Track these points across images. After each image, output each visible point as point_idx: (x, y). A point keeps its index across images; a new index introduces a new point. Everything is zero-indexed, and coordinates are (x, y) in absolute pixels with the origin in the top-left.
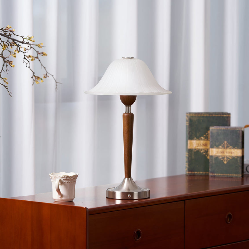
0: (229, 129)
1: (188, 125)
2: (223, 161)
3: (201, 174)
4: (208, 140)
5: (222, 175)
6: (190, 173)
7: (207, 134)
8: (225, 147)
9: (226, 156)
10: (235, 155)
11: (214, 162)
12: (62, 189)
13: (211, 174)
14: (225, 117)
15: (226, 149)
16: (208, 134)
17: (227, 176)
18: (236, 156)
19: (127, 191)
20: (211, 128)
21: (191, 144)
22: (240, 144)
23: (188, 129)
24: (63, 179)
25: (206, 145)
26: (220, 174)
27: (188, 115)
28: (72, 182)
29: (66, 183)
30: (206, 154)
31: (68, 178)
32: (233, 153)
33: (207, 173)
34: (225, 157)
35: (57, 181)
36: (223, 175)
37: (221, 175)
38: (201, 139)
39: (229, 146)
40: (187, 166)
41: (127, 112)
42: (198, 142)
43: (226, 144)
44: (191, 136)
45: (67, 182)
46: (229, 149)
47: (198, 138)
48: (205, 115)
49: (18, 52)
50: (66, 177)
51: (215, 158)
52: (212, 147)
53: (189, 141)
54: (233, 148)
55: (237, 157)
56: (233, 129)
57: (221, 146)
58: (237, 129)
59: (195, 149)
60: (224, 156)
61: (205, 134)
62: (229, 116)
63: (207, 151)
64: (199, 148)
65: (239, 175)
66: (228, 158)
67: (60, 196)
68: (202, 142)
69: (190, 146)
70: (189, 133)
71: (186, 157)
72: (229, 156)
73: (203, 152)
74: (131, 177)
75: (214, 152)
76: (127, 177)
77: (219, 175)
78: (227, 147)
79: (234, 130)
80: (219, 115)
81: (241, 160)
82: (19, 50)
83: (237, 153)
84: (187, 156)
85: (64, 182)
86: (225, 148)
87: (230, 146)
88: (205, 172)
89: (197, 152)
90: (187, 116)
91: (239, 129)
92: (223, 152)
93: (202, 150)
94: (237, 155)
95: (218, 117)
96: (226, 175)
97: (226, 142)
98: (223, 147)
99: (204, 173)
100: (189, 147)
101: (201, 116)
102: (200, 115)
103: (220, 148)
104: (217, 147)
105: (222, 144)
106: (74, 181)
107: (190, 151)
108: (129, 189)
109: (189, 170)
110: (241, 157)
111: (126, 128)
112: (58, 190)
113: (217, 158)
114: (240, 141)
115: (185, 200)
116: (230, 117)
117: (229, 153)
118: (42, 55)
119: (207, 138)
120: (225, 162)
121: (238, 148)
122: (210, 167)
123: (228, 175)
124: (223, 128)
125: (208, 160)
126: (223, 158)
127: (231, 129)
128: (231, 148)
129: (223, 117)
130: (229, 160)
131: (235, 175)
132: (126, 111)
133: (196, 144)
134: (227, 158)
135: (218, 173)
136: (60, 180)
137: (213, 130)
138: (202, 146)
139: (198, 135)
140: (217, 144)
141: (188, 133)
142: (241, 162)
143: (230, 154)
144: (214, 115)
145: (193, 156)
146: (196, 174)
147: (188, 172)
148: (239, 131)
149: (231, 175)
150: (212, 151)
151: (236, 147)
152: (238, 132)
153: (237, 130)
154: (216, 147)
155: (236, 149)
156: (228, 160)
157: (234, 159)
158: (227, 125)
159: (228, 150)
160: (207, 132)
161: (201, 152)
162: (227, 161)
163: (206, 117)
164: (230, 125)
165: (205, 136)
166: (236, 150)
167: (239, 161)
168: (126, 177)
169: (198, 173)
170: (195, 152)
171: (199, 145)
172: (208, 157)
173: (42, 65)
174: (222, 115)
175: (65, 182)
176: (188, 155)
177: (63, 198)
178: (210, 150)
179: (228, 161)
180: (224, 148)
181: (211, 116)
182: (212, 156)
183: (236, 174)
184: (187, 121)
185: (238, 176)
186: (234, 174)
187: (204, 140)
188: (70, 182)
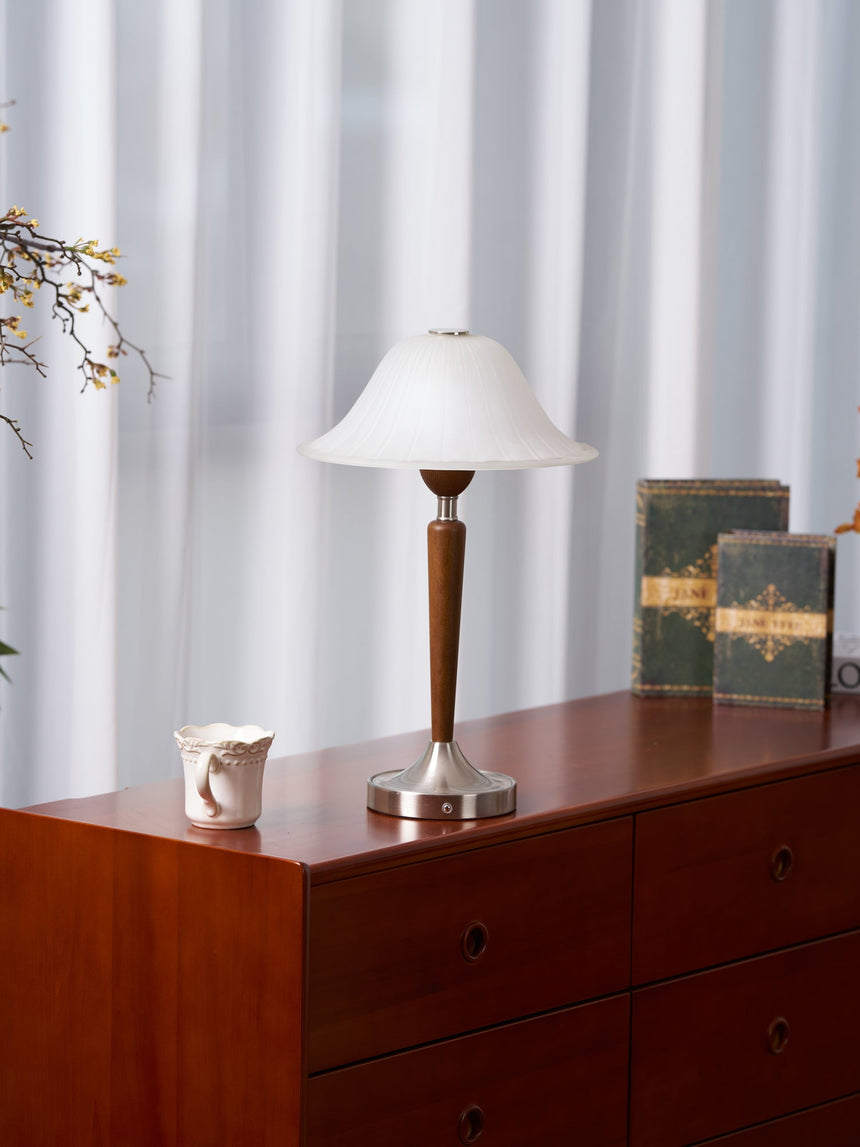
0: (784, 543)
1: (643, 524)
2: (763, 652)
3: (687, 692)
4: (710, 577)
5: (757, 698)
6: (647, 687)
7: (707, 555)
8: (767, 605)
9: (773, 637)
10: (804, 634)
11: (729, 653)
12: (219, 789)
13: (720, 696)
14: (770, 499)
15: (774, 610)
16: (710, 558)
17: (775, 703)
18: (806, 638)
19: (437, 792)
20: (723, 539)
21: (653, 590)
22: (822, 596)
23: (643, 540)
24: (224, 752)
25: (703, 594)
26: (749, 697)
27: (645, 491)
28: (251, 763)
29: (233, 767)
30: (703, 625)
31: (241, 752)
32: (797, 624)
33: (706, 688)
34: (770, 638)
35: (203, 760)
36: (760, 701)
37: (752, 701)
38: (687, 574)
39: (782, 602)
40: (638, 665)
41: (443, 518)
42: (675, 583)
43: (775, 595)
44: (652, 563)
45: (236, 762)
46: (784, 611)
47: (678, 570)
48: (703, 493)
49: (40, 283)
50: (231, 746)
51: (733, 642)
52: (724, 603)
53: (645, 581)
54: (796, 611)
55: (812, 640)
56: (798, 545)
57: (756, 601)
58: (813, 545)
59: (666, 608)
60: (767, 635)
61: (701, 556)
62: (786, 494)
63: (706, 616)
64: (679, 603)
65: (814, 701)
66: (781, 644)
67: (210, 812)
68: (690, 584)
69: (651, 595)
70: (646, 554)
71: (636, 633)
72: (783, 636)
73: (692, 620)
74: (454, 739)
75: (731, 620)
76: (441, 741)
77: (745, 700)
78: (777, 605)
79: (800, 548)
80: (751, 493)
81: (824, 650)
82: (41, 278)
83: (811, 625)
84: (639, 630)
85: (227, 762)
86: (771, 608)
87: (786, 602)
88: (697, 684)
89: (674, 617)
90: (641, 495)
91: (819, 545)
92: (761, 623)
93: (688, 610)
94: (810, 634)
95: (746, 497)
96: (771, 699)
97: (772, 588)
98: (764, 604)
99: (696, 688)
100: (645, 601)
101: (688, 495)
102: (684, 492)
103: (752, 608)
104: (743, 603)
105: (760, 593)
106: (259, 759)
107: (648, 615)
108: (444, 785)
109: (645, 678)
110: (822, 640)
111: (439, 574)
112: (206, 793)
113: (740, 641)
114: (823, 585)
115: (634, 814)
116: (787, 500)
117: (783, 624)
118: (110, 284)
119: (706, 571)
120: (769, 657)
121: (814, 610)
122: (716, 670)
123: (779, 699)
124: (763, 538)
125: (710, 646)
126: (763, 642)
127: (791, 544)
128: (789, 610)
129: (764, 499)
130: (781, 648)
131: (800, 701)
132: (440, 515)
133: (669, 591)
134: (777, 642)
135: (746, 693)
136: (214, 758)
137: (727, 545)
138: (691, 597)
139: (677, 558)
140: (742, 594)
141: (642, 551)
142: (824, 657)
143: (786, 631)
144: (732, 493)
145: (659, 633)
146: (669, 691)
147: (639, 687)
148: (820, 550)
149: (787, 700)
150: (725, 618)
151: (807, 607)
152: (816, 554)
153: (814, 549)
154: (739, 603)
155: (806, 611)
156: (777, 648)
157: (800, 646)
158: (775, 528)
159: (780, 616)
160: (708, 550)
161: (685, 620)
162: (776, 653)
163: (708, 498)
164: (785, 528)
165: (700, 562)
166: (807, 616)
167: (817, 653)
168: (435, 740)
169: (676, 688)
170: (664, 618)
171: (681, 592)
172: (711, 637)
173: (105, 314)
174: (761, 493)
175: (229, 764)
176: (643, 627)
177: (222, 818)
178: (719, 612)
179: (780, 652)
180: (767, 610)
181: (722, 493)
182: (722, 636)
183: (804, 698)
184: (639, 511)
185: (811, 705)
186: (797, 697)
187: (697, 577)
188: (245, 764)
